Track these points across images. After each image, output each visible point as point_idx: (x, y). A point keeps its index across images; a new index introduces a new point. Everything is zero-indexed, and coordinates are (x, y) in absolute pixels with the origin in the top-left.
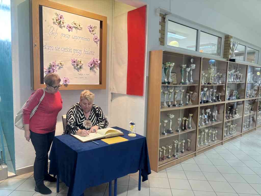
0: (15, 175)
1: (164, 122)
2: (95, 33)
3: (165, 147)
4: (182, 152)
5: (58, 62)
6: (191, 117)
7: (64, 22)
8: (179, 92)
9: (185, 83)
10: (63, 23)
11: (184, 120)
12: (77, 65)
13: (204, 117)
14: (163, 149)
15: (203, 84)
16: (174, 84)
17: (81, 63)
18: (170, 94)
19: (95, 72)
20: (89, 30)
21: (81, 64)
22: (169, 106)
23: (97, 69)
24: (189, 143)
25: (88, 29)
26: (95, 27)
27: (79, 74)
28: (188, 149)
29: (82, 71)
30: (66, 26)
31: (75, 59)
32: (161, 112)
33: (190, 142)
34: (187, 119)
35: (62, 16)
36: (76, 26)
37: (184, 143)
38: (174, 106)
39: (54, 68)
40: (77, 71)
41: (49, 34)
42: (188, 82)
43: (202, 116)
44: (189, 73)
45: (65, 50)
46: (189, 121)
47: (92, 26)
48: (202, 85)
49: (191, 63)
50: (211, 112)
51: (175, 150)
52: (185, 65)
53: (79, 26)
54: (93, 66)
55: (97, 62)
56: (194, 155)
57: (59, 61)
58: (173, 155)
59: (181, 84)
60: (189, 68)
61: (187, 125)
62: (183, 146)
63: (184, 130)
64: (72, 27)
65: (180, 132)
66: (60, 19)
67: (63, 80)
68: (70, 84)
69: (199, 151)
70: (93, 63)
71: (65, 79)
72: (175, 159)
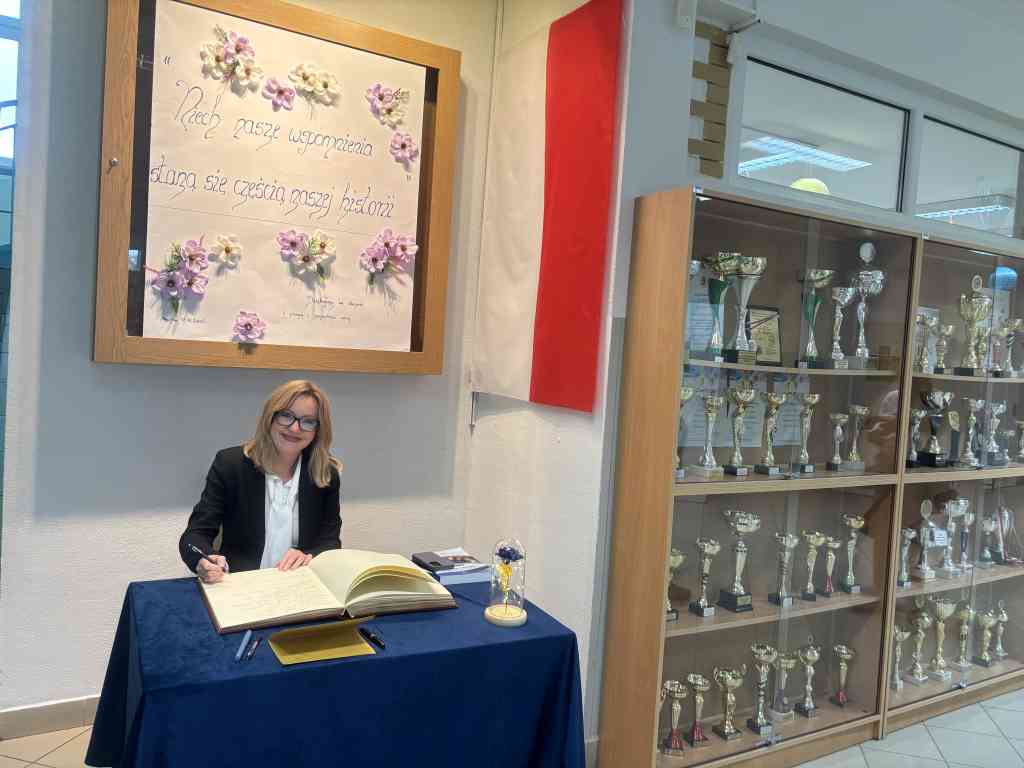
1: (701, 551)
2: (400, 122)
3: (704, 677)
4: (801, 710)
5: (217, 244)
6: (853, 535)
7: (251, 67)
8: (786, 402)
9: (822, 361)
10: (248, 72)
11: (818, 548)
12: (307, 259)
13: (933, 539)
14: (692, 689)
15: (928, 370)
16: (759, 363)
17: (326, 250)
18: (741, 410)
19: (393, 295)
20: (369, 104)
21: (324, 257)
22: (731, 472)
23: (401, 282)
24: (844, 666)
25: (369, 100)
26: (399, 95)
27: (314, 301)
28: (838, 695)
29: (330, 289)
30: (261, 88)
31: (298, 233)
32: (677, 499)
33: (848, 662)
34: (835, 540)
35: (246, 42)
36: (309, 89)
37: (815, 666)
38: (762, 471)
39: (196, 270)
40: (303, 286)
41: (181, 114)
42: (841, 356)
43: (918, 532)
44: (850, 310)
45: (252, 193)
46: (841, 553)
47: (384, 90)
48: (919, 375)
49: (859, 264)
50: (972, 517)
51: (762, 700)
52: (827, 272)
53: (326, 86)
54: (380, 266)
55: (404, 249)
56: (868, 734)
57: (219, 238)
58: (749, 721)
59: (800, 364)
60: (850, 289)
61: (830, 572)
62: (809, 681)
63: (811, 598)
64: (291, 92)
65: (789, 608)
66: (231, 55)
67: (235, 323)
68: (266, 341)
69: (896, 712)
70: (385, 253)
71: (244, 318)
72: (758, 744)
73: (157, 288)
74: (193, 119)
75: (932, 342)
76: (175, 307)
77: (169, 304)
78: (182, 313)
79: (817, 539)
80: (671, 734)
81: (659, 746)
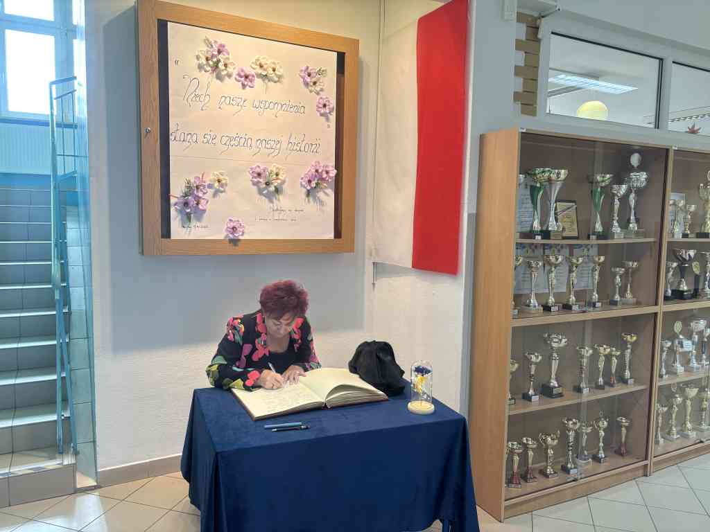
0: (95, 486)
1: (529, 361)
2: (322, 90)
3: (533, 439)
5: (212, 177)
6: (629, 346)
7: (228, 62)
8: (582, 262)
9: (606, 234)
10: (226, 65)
11: (605, 356)
12: (268, 184)
13: (682, 347)
14: (525, 446)
15: (678, 237)
16: (564, 238)
17: (280, 177)
18: (553, 269)
19: (322, 203)
20: (302, 80)
21: (279, 181)
22: (547, 308)
23: (326, 194)
25: (301, 77)
26: (320, 72)
27: (273, 210)
28: (620, 449)
29: (283, 201)
30: (234, 76)
31: (262, 167)
32: (514, 329)
33: (627, 428)
34: (616, 350)
35: (224, 46)
36: (264, 73)
37: (604, 431)
38: (567, 307)
39: (200, 194)
40: (267, 200)
41: (187, 96)
42: (619, 230)
43: (673, 343)
44: (624, 199)
45: (232, 143)
46: (621, 358)
47: (311, 70)
48: (672, 240)
49: (632, 169)
50: (709, 331)
51: (571, 453)
52: (608, 176)
53: (274, 70)
54: (313, 184)
55: (327, 173)
56: (641, 472)
57: (214, 173)
58: (562, 466)
59: (591, 236)
60: (624, 186)
61: (614, 371)
62: (601, 440)
63: (601, 388)
64: (253, 76)
65: (587, 395)
66: (216, 56)
67: (226, 227)
68: (246, 237)
69: (659, 458)
70: (316, 176)
71: (232, 223)
72: (569, 480)
73: (178, 208)
74: (194, 99)
75: (681, 216)
76: (189, 219)
77: (185, 217)
78: (194, 223)
79: (605, 350)
80: (513, 475)
81: (506, 483)
